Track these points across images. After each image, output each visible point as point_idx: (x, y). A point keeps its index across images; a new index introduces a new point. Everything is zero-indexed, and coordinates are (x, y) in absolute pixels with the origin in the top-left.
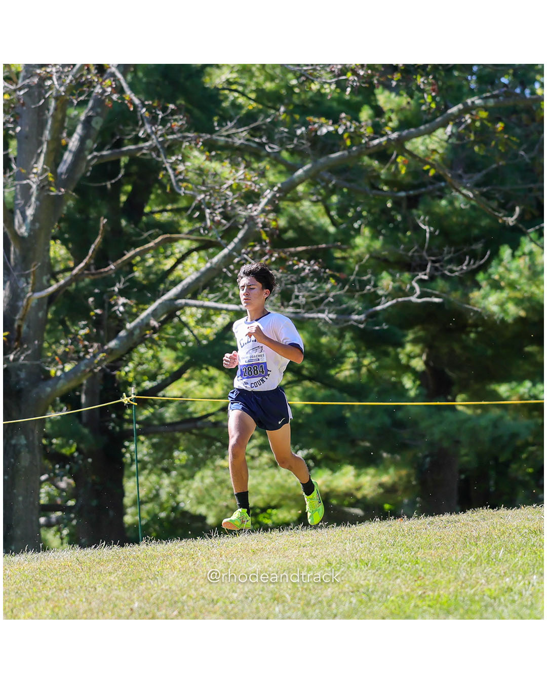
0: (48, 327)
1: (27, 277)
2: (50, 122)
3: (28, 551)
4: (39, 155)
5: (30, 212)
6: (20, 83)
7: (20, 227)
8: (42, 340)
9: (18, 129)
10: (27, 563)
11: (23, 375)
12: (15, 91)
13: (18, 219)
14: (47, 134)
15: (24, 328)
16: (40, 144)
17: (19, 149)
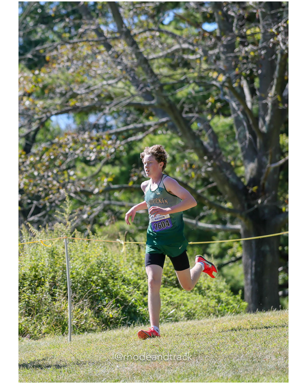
0: (280, 183)
1: (267, 155)
2: (278, 67)
3: (273, 310)
4: (272, 86)
5: (267, 119)
6: (260, 45)
7: (262, 127)
8: (277, 191)
9: (260, 72)
10: (272, 316)
11: (266, 211)
12: (257, 50)
13: (261, 123)
14: (276, 74)
15: (266, 184)
16: (272, 79)
17: (261, 83)
